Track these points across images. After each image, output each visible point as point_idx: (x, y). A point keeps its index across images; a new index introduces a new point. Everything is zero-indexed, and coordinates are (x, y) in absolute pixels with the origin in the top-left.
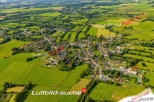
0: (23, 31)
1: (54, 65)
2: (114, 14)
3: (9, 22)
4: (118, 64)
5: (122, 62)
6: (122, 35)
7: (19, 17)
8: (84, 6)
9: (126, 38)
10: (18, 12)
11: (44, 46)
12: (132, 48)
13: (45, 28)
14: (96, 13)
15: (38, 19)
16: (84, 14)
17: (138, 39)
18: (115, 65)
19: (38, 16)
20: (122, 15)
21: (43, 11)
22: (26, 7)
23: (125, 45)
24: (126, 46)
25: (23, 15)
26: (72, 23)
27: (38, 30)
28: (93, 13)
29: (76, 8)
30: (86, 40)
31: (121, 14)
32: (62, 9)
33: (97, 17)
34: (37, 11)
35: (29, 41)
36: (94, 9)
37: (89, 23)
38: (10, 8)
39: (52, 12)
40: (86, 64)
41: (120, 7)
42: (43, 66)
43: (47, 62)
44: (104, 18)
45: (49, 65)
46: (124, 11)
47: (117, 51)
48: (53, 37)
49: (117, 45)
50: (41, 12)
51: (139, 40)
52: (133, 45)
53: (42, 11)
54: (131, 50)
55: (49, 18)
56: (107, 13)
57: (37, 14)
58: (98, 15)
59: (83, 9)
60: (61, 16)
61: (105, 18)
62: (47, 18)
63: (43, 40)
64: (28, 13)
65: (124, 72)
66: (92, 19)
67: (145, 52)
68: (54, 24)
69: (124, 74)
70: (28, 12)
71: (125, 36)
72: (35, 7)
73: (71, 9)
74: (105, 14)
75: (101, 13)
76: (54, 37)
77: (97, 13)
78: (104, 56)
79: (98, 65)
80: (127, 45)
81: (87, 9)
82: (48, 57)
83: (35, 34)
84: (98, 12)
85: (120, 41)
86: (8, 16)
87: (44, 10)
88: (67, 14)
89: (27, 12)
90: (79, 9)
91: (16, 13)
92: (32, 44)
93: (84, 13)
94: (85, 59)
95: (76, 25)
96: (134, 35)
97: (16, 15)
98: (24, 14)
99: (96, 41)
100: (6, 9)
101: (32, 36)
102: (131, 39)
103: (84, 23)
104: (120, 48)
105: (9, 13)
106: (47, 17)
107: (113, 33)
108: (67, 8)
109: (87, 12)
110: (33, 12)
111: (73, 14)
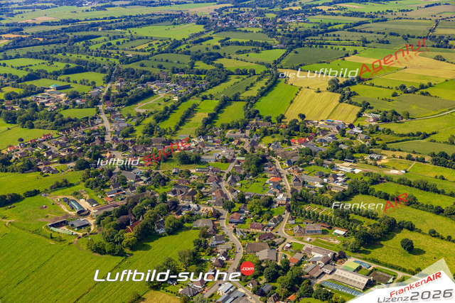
0: (41, 91)
1: (80, 228)
2: (384, 33)
3: (18, 57)
4: (314, 239)
5: (331, 228)
6: (378, 116)
7: (57, 39)
8: (291, 4)
9: (389, 132)
10: (64, 20)
11: (81, 151)
12: (396, 172)
13: (121, 81)
14: (321, 30)
15: (117, 46)
16: (279, 30)
17: (434, 133)
18: (301, 240)
19: (123, 37)
20: (413, 37)
21: (147, 20)
22: (100, 5)
23: (372, 158)
24: (376, 165)
25: (76, 31)
26: (221, 66)
27: (95, 87)
28: (314, 27)
29: (264, 9)
30: (238, 133)
31: (409, 36)
32: (213, 11)
33: (320, 44)
34: (131, 16)
35: (44, 128)
36: (324, 13)
37: (281, 67)
38: (49, 8)
39: (175, 24)
40: (195, 229)
41: (415, 9)
42: (42, 230)
43: (62, 212)
44: (341, 48)
45: (62, 226)
46: (424, 25)
47: (333, 184)
48: (130, 116)
49: (342, 159)
50: (139, 23)
51: (435, 141)
52: (405, 160)
53: (146, 18)
54: (389, 179)
55: (154, 43)
56: (361, 32)
57: (125, 27)
58: (327, 35)
59: (282, 14)
60: (197, 39)
61: (344, 49)
62: (147, 45)
63: (93, 124)
64: (98, 25)
65: (323, 273)
66: (296, 52)
67: (439, 192)
68: (160, 67)
69: (319, 281)
70: (99, 19)
71: (389, 121)
72: (129, 5)
73: (244, 14)
74: (354, 33)
75: (340, 29)
76: (134, 117)
77: (326, 29)
78: (276, 203)
79: (234, 238)
80: (379, 159)
81: (297, 12)
82: (76, 194)
83: (78, 101)
84: (330, 25)
85: (360, 141)
86: (26, 34)
87: (153, 15)
88: (223, 31)
89: (96, 19)
90: (273, 12)
91: (58, 23)
92: (47, 139)
93: (280, 28)
94: (199, 209)
95: (233, 71)
96: (426, 117)
97: (53, 32)
98: (82, 29)
99: (273, 137)
100: (38, 8)
101: (66, 108)
102: (405, 136)
103: (263, 64)
104: (349, 170)
105: (34, 25)
106: (152, 38)
107: (350, 107)
108: (233, 9)
109: (293, 24)
110: (112, 22)
111: (240, 31)
